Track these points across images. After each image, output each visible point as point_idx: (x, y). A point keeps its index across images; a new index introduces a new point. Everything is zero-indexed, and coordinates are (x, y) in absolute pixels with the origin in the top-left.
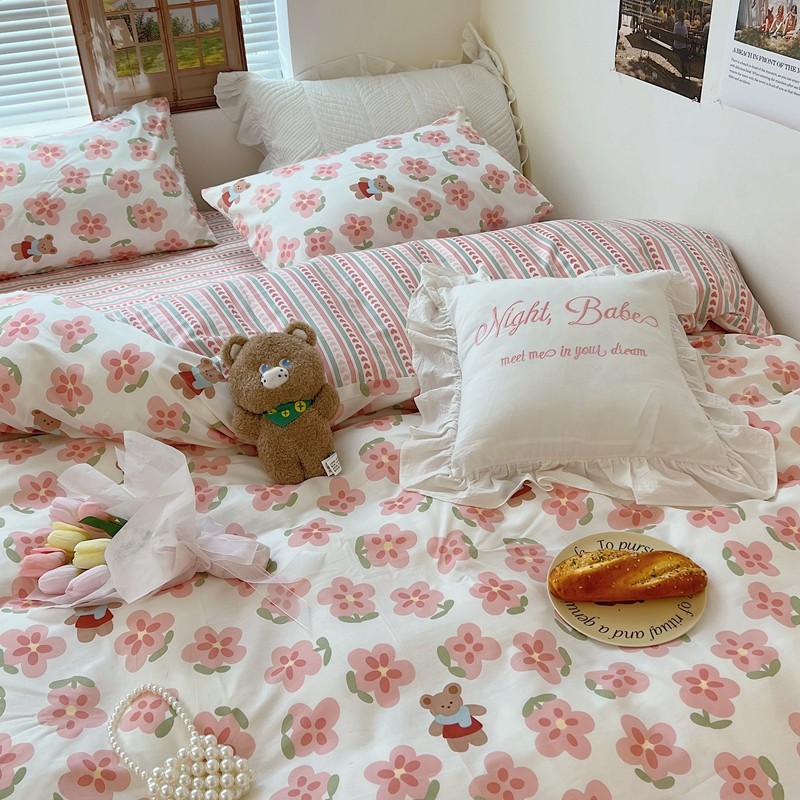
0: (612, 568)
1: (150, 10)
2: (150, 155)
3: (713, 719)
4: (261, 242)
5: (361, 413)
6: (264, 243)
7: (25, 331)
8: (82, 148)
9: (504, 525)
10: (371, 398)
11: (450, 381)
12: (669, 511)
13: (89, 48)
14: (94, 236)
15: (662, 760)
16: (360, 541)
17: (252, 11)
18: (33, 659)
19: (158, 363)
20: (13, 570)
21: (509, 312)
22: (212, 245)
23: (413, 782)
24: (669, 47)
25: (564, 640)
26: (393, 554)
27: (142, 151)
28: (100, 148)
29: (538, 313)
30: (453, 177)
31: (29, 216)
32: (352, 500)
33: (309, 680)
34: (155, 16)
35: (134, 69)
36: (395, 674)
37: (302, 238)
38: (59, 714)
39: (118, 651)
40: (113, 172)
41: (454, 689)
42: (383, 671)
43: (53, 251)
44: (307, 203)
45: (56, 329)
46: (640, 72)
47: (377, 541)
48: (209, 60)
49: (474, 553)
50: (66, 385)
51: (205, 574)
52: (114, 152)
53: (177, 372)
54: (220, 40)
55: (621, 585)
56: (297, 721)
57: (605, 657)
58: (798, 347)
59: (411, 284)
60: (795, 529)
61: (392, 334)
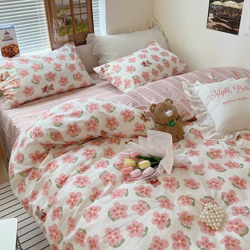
1: (69, 16)
2: (76, 59)
4: (117, 81)
6: (119, 82)
7: (95, 108)
8: (58, 58)
10: (185, 118)
11: (204, 111)
14: (64, 84)
16: (208, 153)
18: (146, 193)
19: (136, 113)
21: (219, 91)
22: (94, 85)
24: (227, 21)
26: (218, 155)
27: (73, 58)
28: (62, 57)
29: (226, 90)
30: (165, 60)
31: (46, 79)
32: (193, 144)
33: (222, 187)
34: (70, 18)
35: (64, 34)
36: (242, 182)
37: (132, 79)
38: (164, 205)
39: (166, 188)
40: (68, 65)
42: (239, 181)
43: (53, 89)
44: (130, 69)
45: (104, 107)
46: (216, 28)
47: (212, 153)
48: (84, 30)
49: (238, 152)
50: (111, 122)
52: (66, 58)
53: (141, 115)
54: (87, 24)
56: (225, 196)
59: (181, 87)
61: (183, 100)
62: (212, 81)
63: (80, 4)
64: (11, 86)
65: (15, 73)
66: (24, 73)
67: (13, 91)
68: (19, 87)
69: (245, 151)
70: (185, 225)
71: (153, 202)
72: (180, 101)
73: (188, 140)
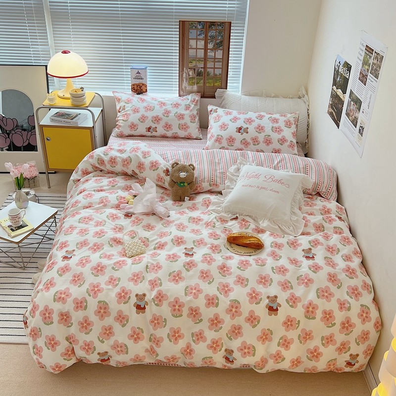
0: (240, 236)
1: (201, 68)
2: (190, 110)
3: (242, 269)
5: (208, 191)
7: (136, 151)
8: (171, 105)
9: (227, 224)
12: (267, 232)
13: (182, 76)
14: (168, 130)
15: (226, 272)
16: (190, 217)
17: (233, 72)
18: (114, 219)
19: (162, 166)
20: (117, 202)
21: (250, 174)
22: (200, 139)
23: (173, 258)
24: (336, 111)
25: (222, 248)
26: (197, 222)
27: (188, 108)
28: (176, 105)
29: (257, 176)
31: (152, 121)
32: (196, 209)
33: (164, 238)
34: (203, 70)
35: (194, 84)
36: (182, 242)
38: (115, 229)
39: (131, 222)
40: (178, 113)
41: (192, 248)
42: (180, 240)
43: (156, 131)
45: (143, 152)
46: (331, 115)
47: (194, 218)
48: (216, 84)
49: (214, 227)
50: (141, 166)
51: (155, 214)
52: (180, 107)
53: (165, 169)
54: (220, 79)
55: (241, 241)
56: (159, 244)
57: (229, 254)
58: (337, 205)
59: (235, 162)
60: (295, 244)
61: (223, 173)
62: (272, 167)
63: (215, 58)
64: (121, 118)
65: (129, 108)
66: (136, 111)
67: (122, 123)
68: (127, 120)
69: (225, 229)
70: (111, 243)
71: (110, 224)
72: (220, 172)
73: (194, 204)
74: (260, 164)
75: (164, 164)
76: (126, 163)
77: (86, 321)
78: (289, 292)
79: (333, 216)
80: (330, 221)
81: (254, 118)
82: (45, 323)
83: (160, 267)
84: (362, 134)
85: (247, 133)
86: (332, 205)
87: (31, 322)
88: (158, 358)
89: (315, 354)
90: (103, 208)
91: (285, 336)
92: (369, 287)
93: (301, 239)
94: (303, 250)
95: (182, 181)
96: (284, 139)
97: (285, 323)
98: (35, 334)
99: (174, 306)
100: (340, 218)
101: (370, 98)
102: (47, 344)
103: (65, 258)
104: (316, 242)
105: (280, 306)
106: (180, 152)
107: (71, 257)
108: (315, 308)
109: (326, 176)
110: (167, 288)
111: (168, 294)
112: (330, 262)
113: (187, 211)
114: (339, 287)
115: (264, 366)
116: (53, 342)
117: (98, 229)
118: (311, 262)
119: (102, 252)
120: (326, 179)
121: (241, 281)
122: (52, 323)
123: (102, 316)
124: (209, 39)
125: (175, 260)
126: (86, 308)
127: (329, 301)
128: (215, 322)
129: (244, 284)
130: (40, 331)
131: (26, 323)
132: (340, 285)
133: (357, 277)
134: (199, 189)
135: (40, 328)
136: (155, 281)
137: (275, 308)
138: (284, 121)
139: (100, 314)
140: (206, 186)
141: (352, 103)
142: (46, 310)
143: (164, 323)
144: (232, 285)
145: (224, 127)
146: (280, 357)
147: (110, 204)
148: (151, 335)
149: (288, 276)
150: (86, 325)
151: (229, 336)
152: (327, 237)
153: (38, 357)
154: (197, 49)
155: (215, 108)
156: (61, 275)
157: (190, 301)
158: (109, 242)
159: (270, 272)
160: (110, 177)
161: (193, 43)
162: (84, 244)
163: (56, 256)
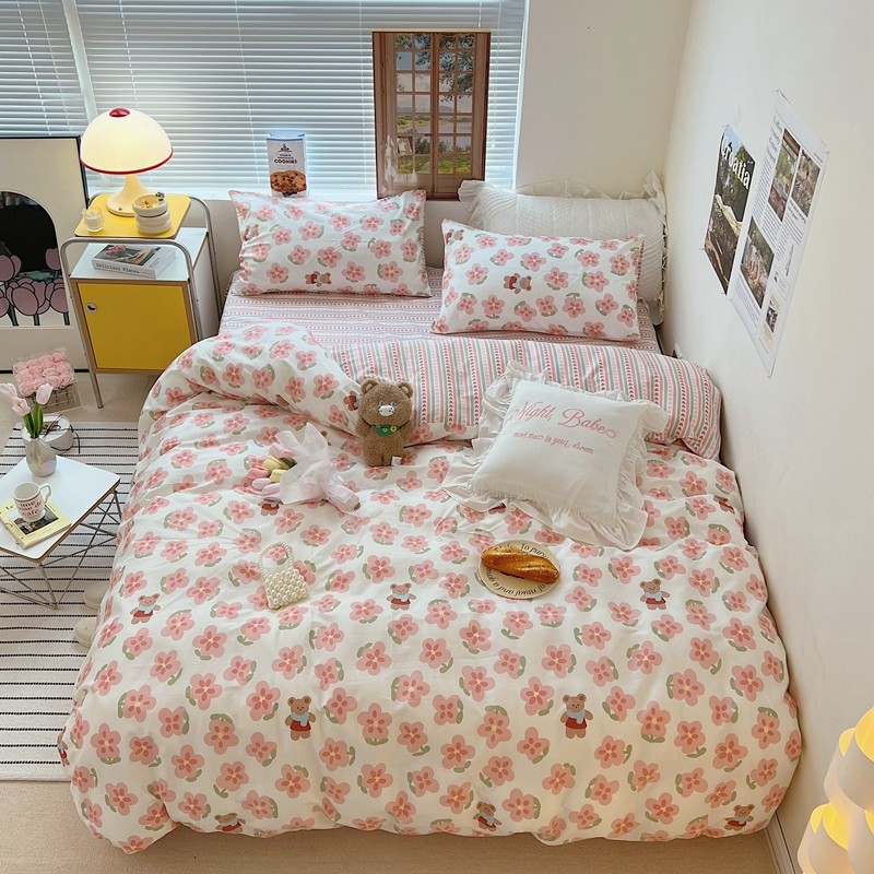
0: (509, 556)
1: (426, 135)
2: (403, 232)
3: (511, 634)
5: (444, 439)
7: (283, 353)
8: (361, 222)
9: (482, 522)
10: (449, 433)
12: (568, 540)
13: (383, 153)
14: (355, 279)
16: (404, 508)
17: (497, 140)
18: (239, 516)
19: (340, 388)
20: (245, 473)
21: (533, 407)
22: (428, 297)
23: (367, 613)
25: (472, 582)
26: (417, 519)
27: (398, 229)
28: (372, 223)
29: (546, 413)
30: (577, 294)
31: (319, 260)
32: (415, 484)
33: (348, 561)
34: (429, 139)
35: (410, 169)
36: (385, 571)
38: (242, 542)
39: (275, 524)
40: (375, 241)
41: (408, 586)
42: (381, 568)
43: (329, 283)
45: (298, 356)
47: (412, 511)
48: (459, 170)
49: (454, 531)
50: (294, 386)
51: (326, 501)
52: (380, 227)
53: (348, 395)
54: (469, 159)
55: (511, 566)
56: (336, 576)
57: (486, 596)
58: (719, 471)
59: (501, 371)
60: (626, 569)
61: (475, 399)
62: (581, 382)
63: (456, 114)
64: (251, 255)
65: (268, 232)
66: (282, 238)
67: (252, 266)
68: (264, 260)
69: (479, 536)
70: (234, 578)
71: (233, 530)
72: (467, 398)
73: (412, 474)
74: (554, 377)
75: (345, 383)
76: (262, 379)
77: (188, 756)
78: (610, 685)
79: (709, 499)
80: (702, 511)
81: (543, 254)
82: (103, 760)
83: (338, 636)
84: (772, 326)
85: (529, 288)
86: (709, 470)
87: (74, 754)
88: (340, 822)
89: (663, 809)
90: (217, 489)
91: (601, 776)
92: (778, 667)
93: (638, 558)
94: (643, 584)
95: (386, 423)
96: (609, 301)
97: (600, 752)
98: (85, 780)
99: (370, 722)
100: (723, 502)
101: (791, 253)
102: (111, 800)
103: (139, 615)
104: (670, 566)
105: (590, 716)
106: (381, 346)
107: (151, 614)
108: (664, 718)
109: (696, 402)
110: (353, 683)
111: (358, 697)
112: (698, 614)
113: (396, 489)
114: (714, 671)
115: (559, 834)
116: (121, 798)
117: (206, 543)
118: (656, 614)
119: (216, 599)
120: (696, 410)
121: (511, 663)
122: (118, 760)
123: (221, 745)
124: (442, 72)
125: (369, 617)
126: (186, 729)
127: (693, 703)
128: (457, 753)
129: (516, 671)
130: (95, 775)
131: (64, 755)
132: (716, 665)
133: (753, 646)
134: (422, 436)
135: (93, 770)
136: (329, 668)
137: (579, 722)
138: (611, 260)
139: (217, 742)
140: (436, 429)
141: (754, 250)
142: (104, 734)
143: (351, 756)
144: (490, 674)
145: (477, 275)
146: (591, 818)
147: (229, 479)
148: (325, 779)
149: (610, 649)
150: (188, 764)
151: (486, 778)
152: (693, 551)
153: (93, 825)
154: (414, 93)
155: (457, 227)
156: (130, 657)
157: (403, 711)
158: (230, 574)
159: (569, 639)
160: (228, 410)
161: (404, 81)
162: (176, 580)
163: (119, 610)
